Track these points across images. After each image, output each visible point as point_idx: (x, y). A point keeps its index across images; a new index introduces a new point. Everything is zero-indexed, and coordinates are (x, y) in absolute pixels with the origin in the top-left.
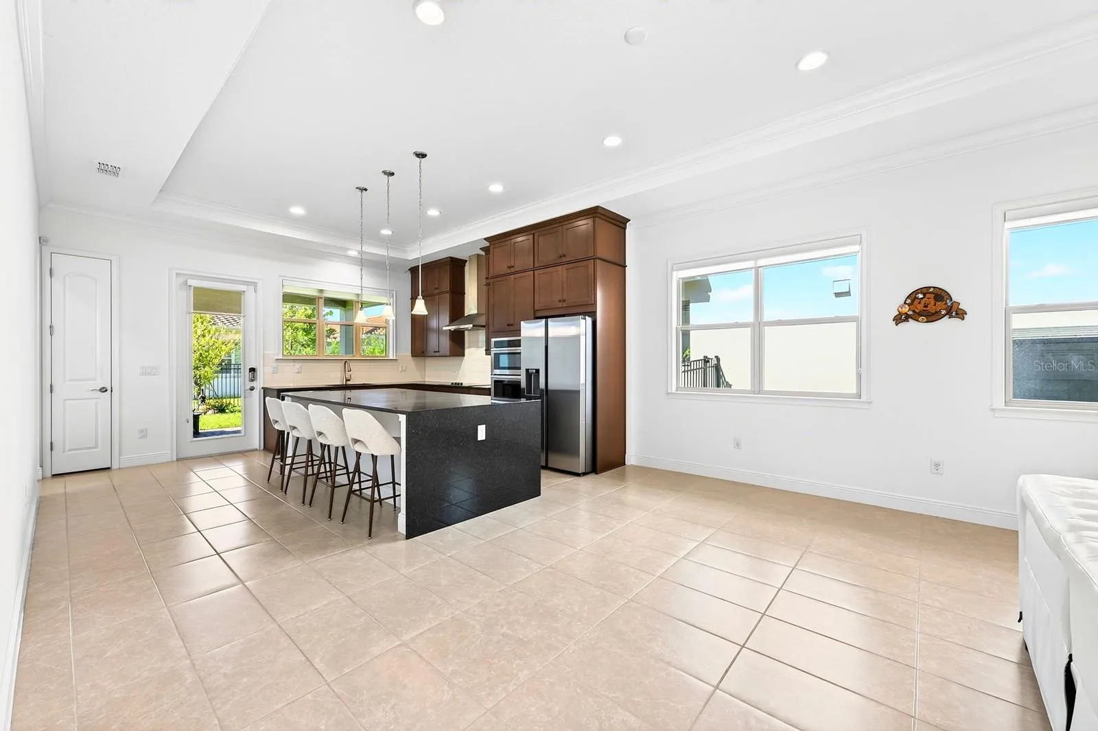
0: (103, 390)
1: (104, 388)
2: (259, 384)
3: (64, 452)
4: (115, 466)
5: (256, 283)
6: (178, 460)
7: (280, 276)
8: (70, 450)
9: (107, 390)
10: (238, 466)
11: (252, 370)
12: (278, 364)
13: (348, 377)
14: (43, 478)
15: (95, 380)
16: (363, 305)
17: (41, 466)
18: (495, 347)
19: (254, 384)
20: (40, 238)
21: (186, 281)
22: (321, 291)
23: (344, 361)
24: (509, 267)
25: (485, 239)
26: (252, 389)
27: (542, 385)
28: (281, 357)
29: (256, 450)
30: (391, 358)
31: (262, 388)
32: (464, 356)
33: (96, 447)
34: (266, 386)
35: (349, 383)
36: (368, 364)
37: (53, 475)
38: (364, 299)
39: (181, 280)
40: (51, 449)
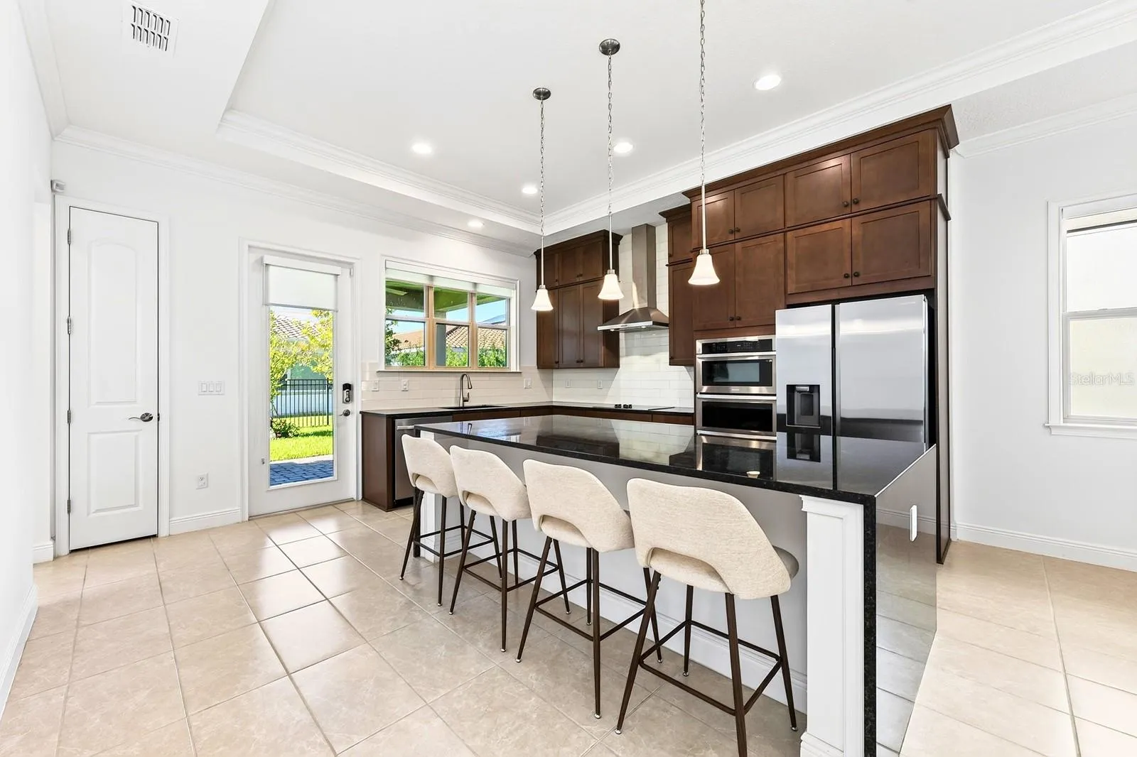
0: (147, 418)
1: (147, 414)
2: (356, 407)
3: (88, 514)
4: (163, 533)
5: (351, 264)
6: (251, 518)
7: (383, 255)
8: (97, 511)
9: (151, 418)
10: (329, 526)
11: (348, 387)
12: (381, 379)
13: (466, 396)
14: (55, 558)
15: (135, 402)
16: (483, 299)
17: (53, 538)
18: (704, 352)
19: (349, 407)
20: (51, 182)
21: (262, 259)
22: (431, 277)
23: (461, 375)
24: (732, 232)
25: (683, 193)
26: (347, 414)
27: (825, 408)
28: (383, 369)
29: (351, 500)
30: (513, 369)
31: (361, 412)
32: (619, 367)
33: (136, 505)
34: (364, 410)
35: (467, 404)
36: (487, 378)
37: (72, 551)
38: (482, 290)
39: (255, 256)
40: (69, 512)
